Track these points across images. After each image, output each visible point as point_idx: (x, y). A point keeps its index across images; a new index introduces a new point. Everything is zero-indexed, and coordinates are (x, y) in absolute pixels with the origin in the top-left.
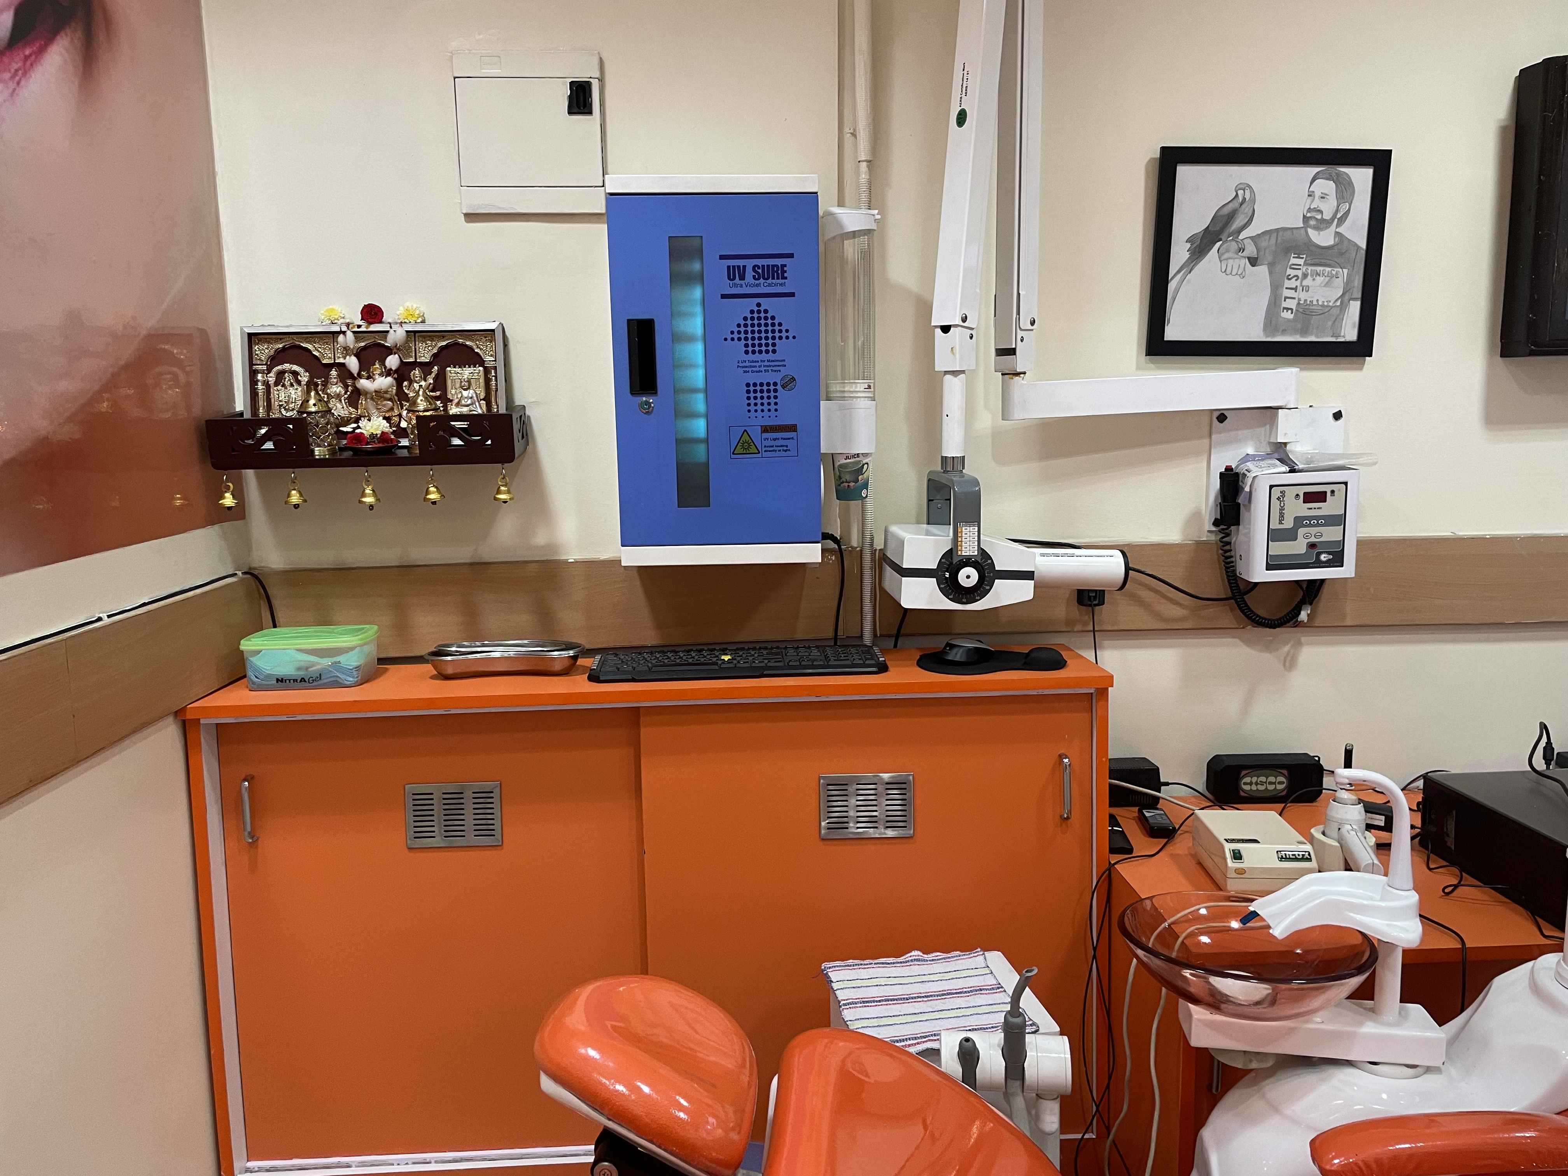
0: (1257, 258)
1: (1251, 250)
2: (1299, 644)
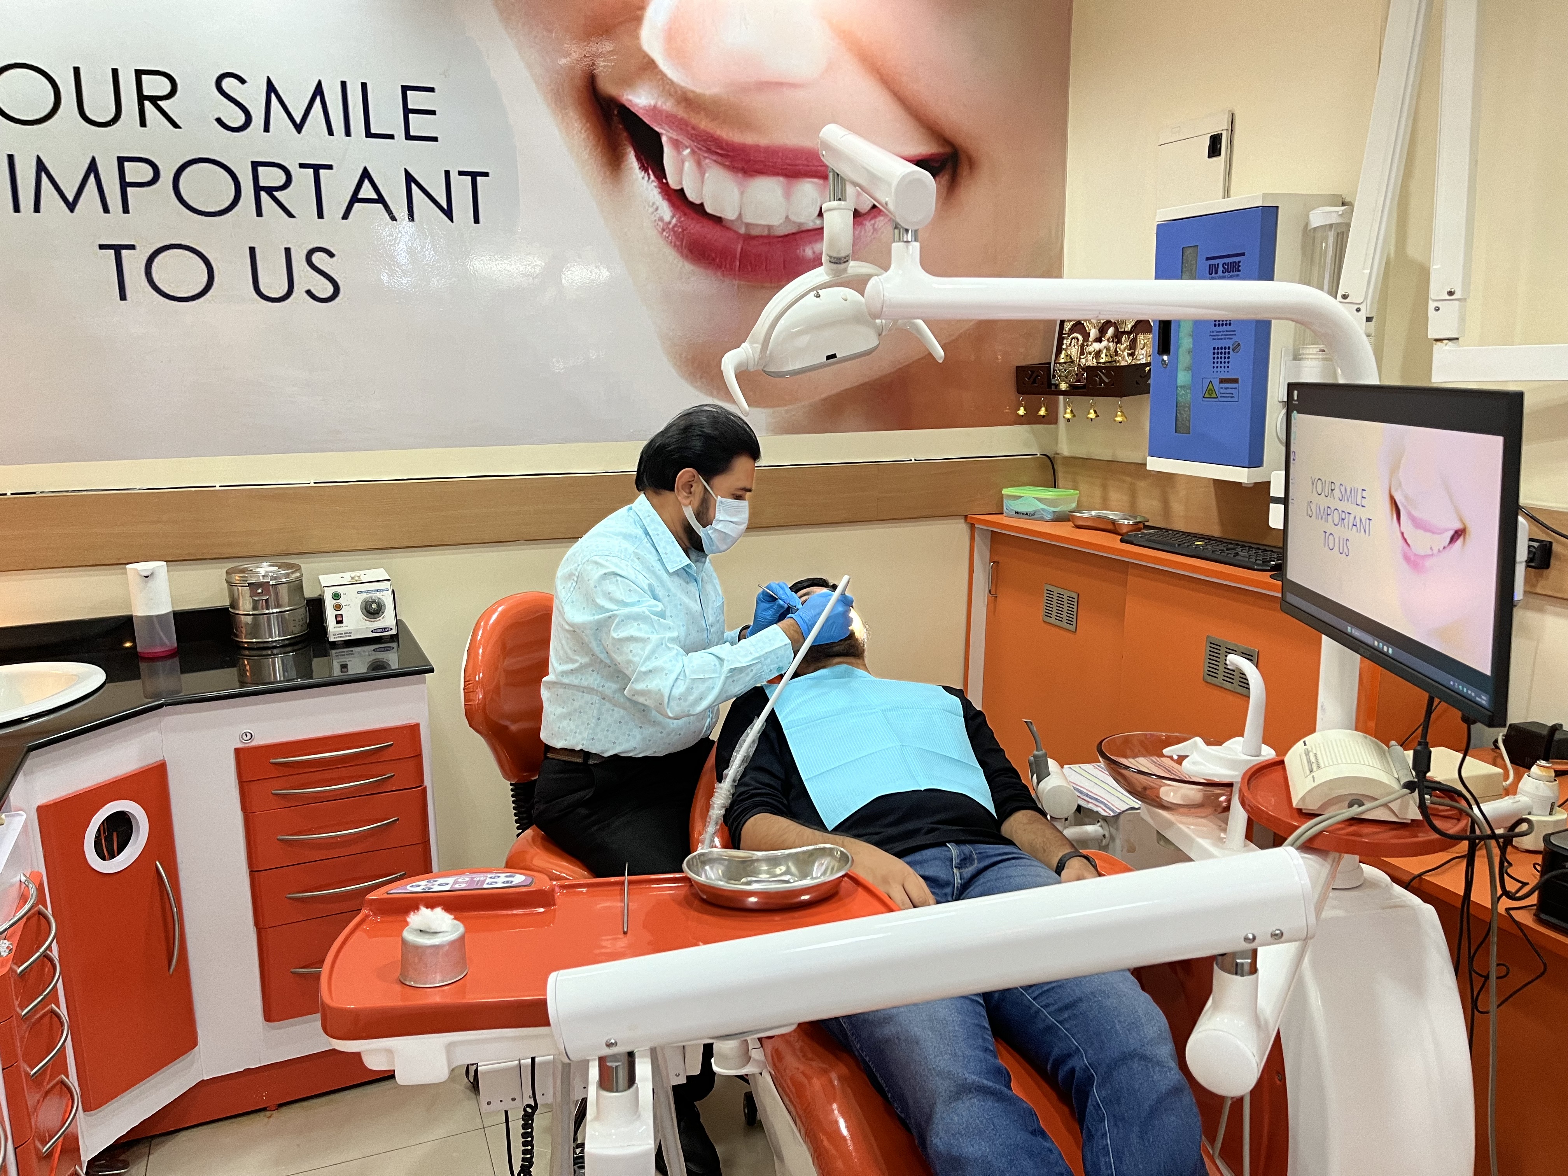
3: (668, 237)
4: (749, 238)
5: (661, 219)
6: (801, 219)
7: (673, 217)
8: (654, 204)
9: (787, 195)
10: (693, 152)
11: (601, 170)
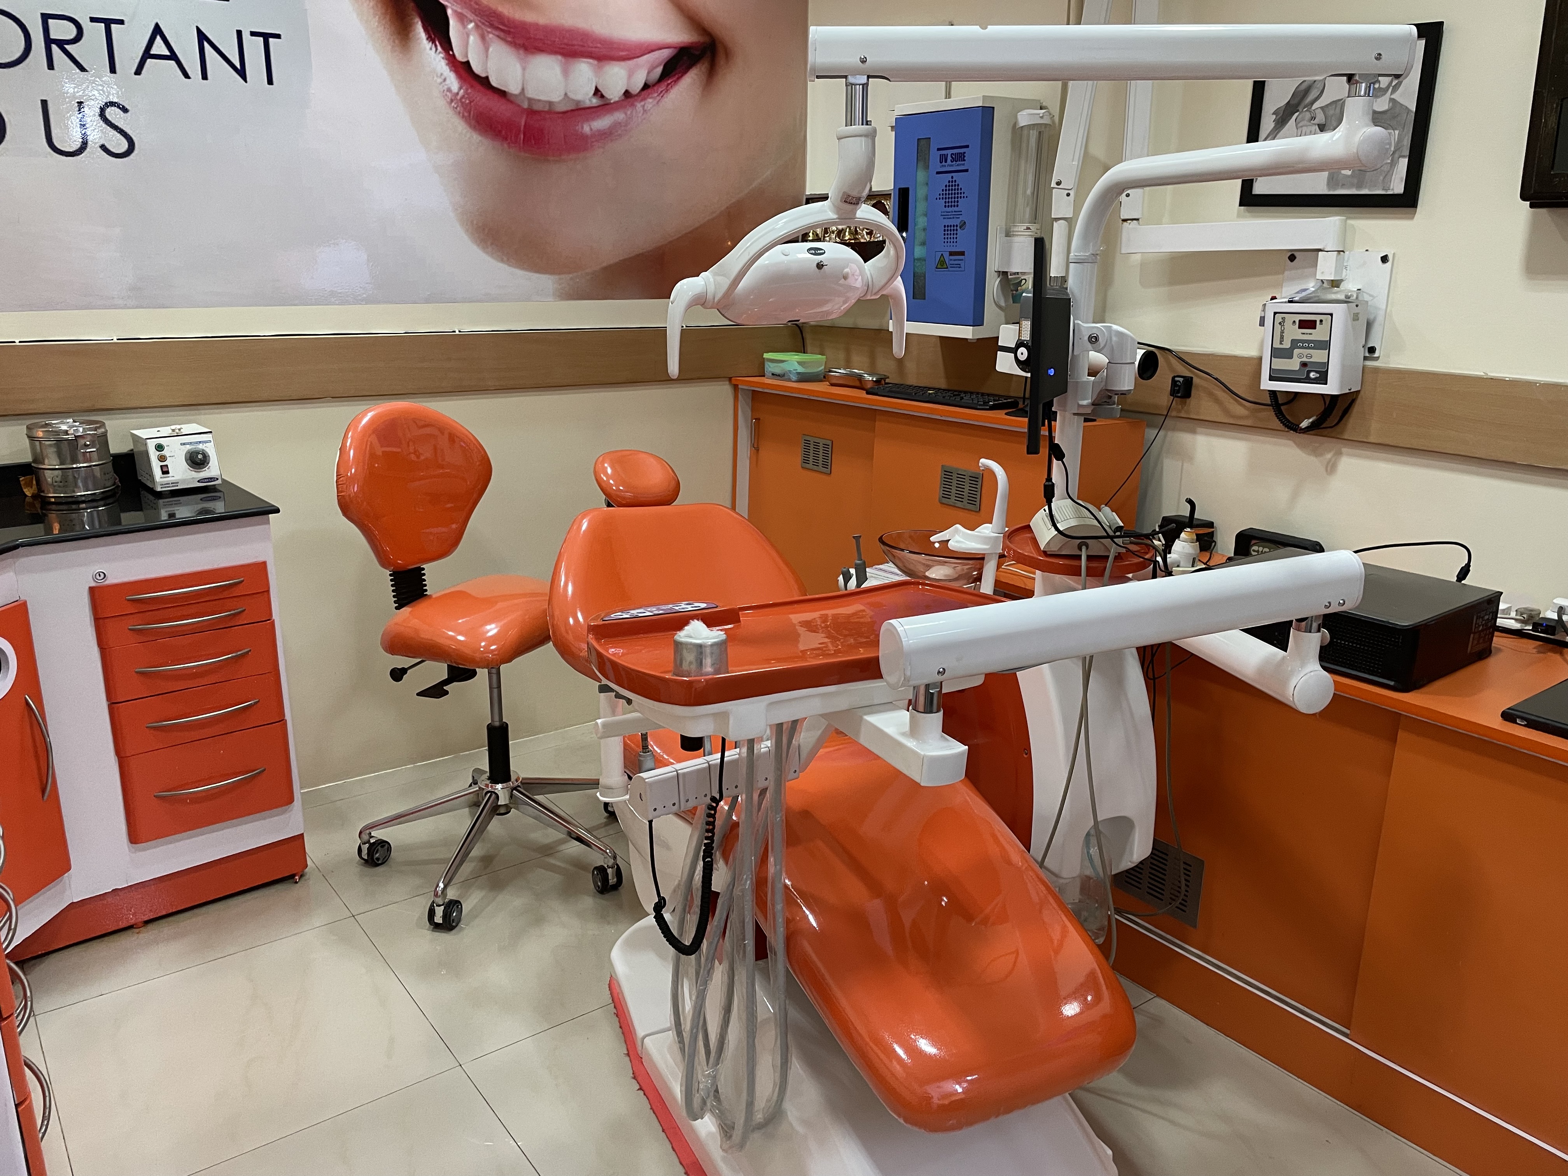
0: (1325, 124)
1: (1320, 118)
2: (1339, 454)
3: (456, 108)
4: (531, 112)
5: (449, 90)
6: (578, 97)
7: (460, 88)
8: (442, 74)
9: (566, 72)
10: (477, 26)
11: (390, 39)
